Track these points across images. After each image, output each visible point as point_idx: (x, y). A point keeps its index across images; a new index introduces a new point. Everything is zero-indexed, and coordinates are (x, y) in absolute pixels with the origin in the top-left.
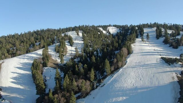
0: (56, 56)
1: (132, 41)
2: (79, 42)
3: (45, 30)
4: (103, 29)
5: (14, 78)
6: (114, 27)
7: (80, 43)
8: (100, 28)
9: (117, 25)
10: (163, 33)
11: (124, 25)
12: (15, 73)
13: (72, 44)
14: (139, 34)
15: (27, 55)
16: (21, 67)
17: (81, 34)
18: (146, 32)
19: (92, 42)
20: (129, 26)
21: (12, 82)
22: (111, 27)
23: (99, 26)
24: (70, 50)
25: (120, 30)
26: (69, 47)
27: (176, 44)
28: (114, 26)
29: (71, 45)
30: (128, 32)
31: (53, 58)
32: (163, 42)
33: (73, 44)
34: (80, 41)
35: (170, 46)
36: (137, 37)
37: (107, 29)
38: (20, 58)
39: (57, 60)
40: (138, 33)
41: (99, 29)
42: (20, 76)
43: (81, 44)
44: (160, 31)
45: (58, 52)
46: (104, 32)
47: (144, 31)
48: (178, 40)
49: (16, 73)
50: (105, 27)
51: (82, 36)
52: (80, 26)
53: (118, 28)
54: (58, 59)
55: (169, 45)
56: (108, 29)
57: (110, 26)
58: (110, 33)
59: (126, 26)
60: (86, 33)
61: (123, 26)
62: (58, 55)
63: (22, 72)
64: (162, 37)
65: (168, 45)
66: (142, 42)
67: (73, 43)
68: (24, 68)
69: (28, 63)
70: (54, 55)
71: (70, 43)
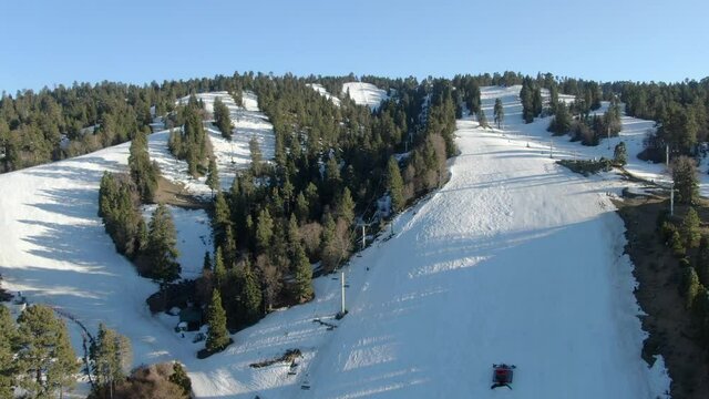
0: (176, 171)
2: (256, 126)
3: (93, 86)
4: (327, 91)
5: (39, 240)
6: (366, 85)
7: (258, 131)
8: (316, 87)
9: (378, 79)
10: (545, 104)
11: (404, 77)
12: (33, 223)
13: (228, 130)
14: (464, 108)
15: (63, 164)
16: (54, 202)
17: (251, 103)
18: (487, 101)
19: (302, 126)
20: (420, 82)
21: (35, 253)
22: (354, 84)
23: (312, 80)
24: (225, 154)
25: (388, 95)
26: (219, 140)
27: (593, 132)
28: (365, 80)
29: (227, 136)
30: (423, 101)
31: (168, 177)
32: (549, 130)
33: (232, 133)
34: (256, 123)
35: (572, 141)
36: (459, 116)
37: (341, 88)
38: (36, 174)
39: (184, 185)
40: (463, 104)
41: (312, 89)
42: (56, 234)
43: (263, 132)
44: (537, 98)
45: (181, 157)
47: (482, 97)
48: (596, 120)
49: (40, 223)
50: (333, 84)
51: (259, 106)
52: (236, 74)
53: (380, 87)
54: (185, 181)
55: (570, 138)
56: (344, 90)
57: (351, 81)
58: (353, 102)
59: (411, 81)
61: (399, 81)
62: (184, 165)
63: (63, 220)
64: (542, 117)
65: (567, 137)
66: (481, 128)
67: (233, 128)
68: (66, 207)
69: (76, 190)
70: (168, 166)
71: (220, 130)
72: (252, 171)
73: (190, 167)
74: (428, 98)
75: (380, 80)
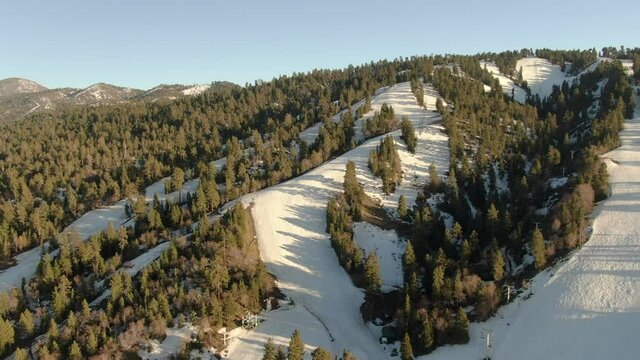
1: (611, 141)
2: (434, 138)
4: (501, 70)
6: (539, 61)
7: (435, 143)
8: (489, 68)
9: (553, 52)
13: (412, 143)
19: (472, 137)
22: (528, 59)
24: (410, 167)
25: (563, 70)
26: (405, 154)
28: (540, 54)
29: (411, 149)
30: (596, 88)
31: (369, 194)
34: (434, 134)
37: (514, 66)
39: (380, 201)
41: (486, 70)
43: (439, 144)
45: (378, 174)
46: (505, 82)
50: (506, 61)
51: (437, 106)
54: (381, 198)
56: (518, 69)
57: (525, 57)
58: (524, 86)
59: (590, 55)
60: (447, 97)
61: (574, 53)
62: (378, 182)
67: (416, 140)
70: (367, 182)
71: (406, 142)
72: (431, 188)
73: (384, 184)
74: (601, 84)
75: (555, 53)
